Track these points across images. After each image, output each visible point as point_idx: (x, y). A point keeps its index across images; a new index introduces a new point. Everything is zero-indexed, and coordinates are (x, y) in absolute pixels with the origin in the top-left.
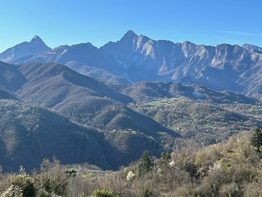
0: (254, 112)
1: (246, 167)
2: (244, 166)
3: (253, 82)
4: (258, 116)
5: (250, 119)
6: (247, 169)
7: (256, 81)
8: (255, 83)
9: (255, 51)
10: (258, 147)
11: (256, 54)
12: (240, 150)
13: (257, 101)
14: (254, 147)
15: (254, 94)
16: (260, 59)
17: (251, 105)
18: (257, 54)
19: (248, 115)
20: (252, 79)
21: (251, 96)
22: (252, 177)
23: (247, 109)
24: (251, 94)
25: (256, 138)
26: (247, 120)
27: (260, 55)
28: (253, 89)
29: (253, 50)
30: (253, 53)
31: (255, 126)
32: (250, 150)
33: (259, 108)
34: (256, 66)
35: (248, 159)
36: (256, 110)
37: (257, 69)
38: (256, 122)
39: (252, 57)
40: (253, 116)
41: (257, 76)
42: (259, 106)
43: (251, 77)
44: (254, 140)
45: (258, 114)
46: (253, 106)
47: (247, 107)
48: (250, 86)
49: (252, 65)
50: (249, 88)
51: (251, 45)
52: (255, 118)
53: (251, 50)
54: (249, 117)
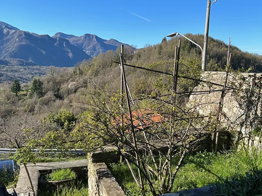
0: (7, 71)
1: (8, 107)
2: (7, 106)
3: (6, 50)
4: (10, 74)
5: (5, 75)
6: (9, 108)
7: (7, 48)
8: (7, 50)
9: (6, 27)
10: (16, 93)
11: (6, 29)
12: (3, 95)
13: (9, 63)
14: (13, 93)
15: (6, 58)
16: (10, 33)
17: (5, 66)
18: (8, 29)
19: (3, 72)
20: (5, 47)
21: (4, 59)
22: (14, 113)
23: (2, 68)
24: (4, 58)
25: (15, 86)
26: (3, 76)
27: (10, 30)
28: (5, 55)
29: (4, 26)
30: (5, 28)
31: (9, 81)
32: (10, 95)
33: (11, 68)
34: (7, 38)
35: (9, 101)
36: (9, 69)
37: (8, 40)
38: (9, 78)
39: (4, 31)
40: (7, 73)
41: (8, 45)
42: (11, 67)
43: (4, 46)
44: (14, 88)
45: (10, 72)
46: (6, 66)
47: (1, 67)
48: (3, 52)
49: (4, 37)
50: (2, 53)
51: (3, 23)
52: (8, 75)
53: (3, 26)
54: (4, 74)
